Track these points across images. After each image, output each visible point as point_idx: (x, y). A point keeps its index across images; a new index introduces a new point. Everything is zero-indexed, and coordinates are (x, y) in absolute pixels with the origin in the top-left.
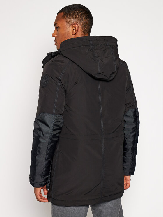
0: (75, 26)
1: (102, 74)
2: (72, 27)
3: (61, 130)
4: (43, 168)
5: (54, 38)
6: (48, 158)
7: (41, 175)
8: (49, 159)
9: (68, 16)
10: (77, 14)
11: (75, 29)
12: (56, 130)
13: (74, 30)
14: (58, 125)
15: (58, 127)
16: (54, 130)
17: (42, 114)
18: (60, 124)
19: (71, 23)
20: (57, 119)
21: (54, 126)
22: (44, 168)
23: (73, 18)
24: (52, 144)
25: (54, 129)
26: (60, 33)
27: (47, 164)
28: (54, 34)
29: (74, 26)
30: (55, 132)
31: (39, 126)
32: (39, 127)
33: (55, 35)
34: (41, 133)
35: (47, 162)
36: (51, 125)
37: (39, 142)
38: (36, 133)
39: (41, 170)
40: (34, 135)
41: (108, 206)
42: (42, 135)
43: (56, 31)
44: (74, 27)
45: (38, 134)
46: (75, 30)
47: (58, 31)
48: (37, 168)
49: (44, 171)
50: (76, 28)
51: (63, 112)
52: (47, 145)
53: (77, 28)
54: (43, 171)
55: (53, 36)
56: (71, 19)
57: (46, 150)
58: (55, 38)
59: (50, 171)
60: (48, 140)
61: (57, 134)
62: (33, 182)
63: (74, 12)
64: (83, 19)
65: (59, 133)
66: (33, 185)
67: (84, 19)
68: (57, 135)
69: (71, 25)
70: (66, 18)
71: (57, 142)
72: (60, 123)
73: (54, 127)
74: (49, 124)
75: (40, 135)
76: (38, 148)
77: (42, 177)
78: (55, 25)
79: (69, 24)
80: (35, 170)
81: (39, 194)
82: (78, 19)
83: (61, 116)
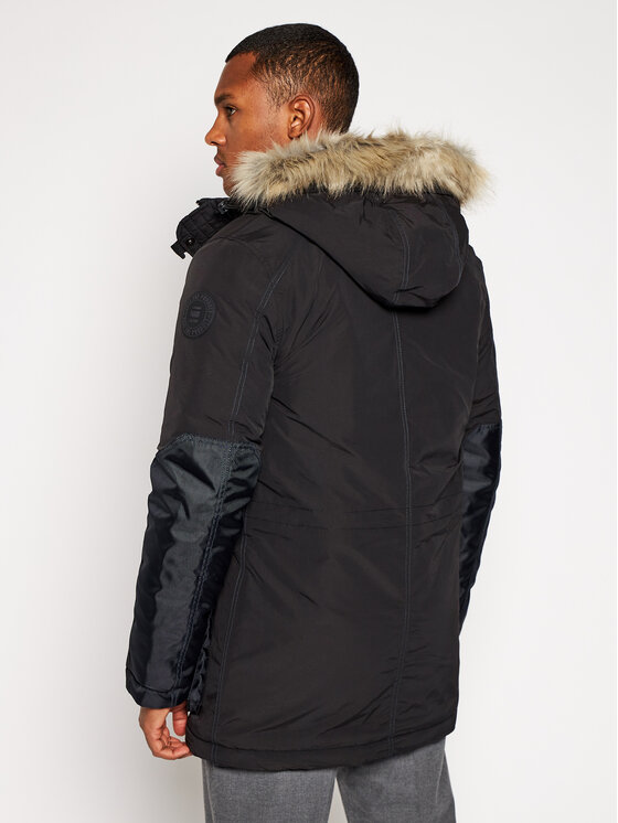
0: (302, 105)
1: (413, 291)
2: (291, 109)
3: (251, 497)
4: (181, 638)
5: (214, 150)
6: (201, 602)
7: (172, 663)
8: (206, 606)
9: (274, 69)
10: (308, 62)
11: (300, 116)
12: (234, 499)
13: (297, 123)
14: (243, 481)
15: (242, 489)
16: (228, 500)
17: (185, 437)
18: (252, 476)
19: (286, 95)
20: (240, 459)
21: (230, 485)
22: (183, 639)
23: (295, 78)
24: (216, 550)
25: (228, 494)
26: (241, 131)
27: (195, 621)
28: (217, 133)
29: (296, 106)
30: (232, 507)
31: (174, 481)
32: (174, 486)
33: (219, 136)
34: (182, 507)
35: (197, 613)
36: (219, 478)
37: (171, 541)
38: (159, 507)
39: (175, 646)
40: (150, 516)
41: (405, 766)
42: (182, 513)
43: (224, 124)
44: (298, 110)
45: (167, 510)
46: (302, 122)
47: (234, 123)
48: (156, 635)
49: (183, 647)
50: (303, 113)
51: (261, 432)
52: (198, 554)
53: (308, 113)
54: (178, 648)
55: (210, 140)
56: (286, 81)
57: (195, 572)
58: (215, 148)
59: (206, 643)
60: (203, 533)
61: (236, 512)
62: (139, 689)
63: (297, 55)
64: (330, 80)
65: (243, 508)
66: (139, 699)
67: (334, 81)
68: (238, 517)
69: (286, 104)
70: (267, 75)
71: (234, 540)
72: (250, 472)
73: (229, 489)
74: (212, 478)
75: (177, 514)
76: (165, 562)
77: (174, 670)
78: (219, 100)
79: (278, 97)
80: (150, 643)
81: (159, 732)
82: (312, 80)
83: (255, 446)
